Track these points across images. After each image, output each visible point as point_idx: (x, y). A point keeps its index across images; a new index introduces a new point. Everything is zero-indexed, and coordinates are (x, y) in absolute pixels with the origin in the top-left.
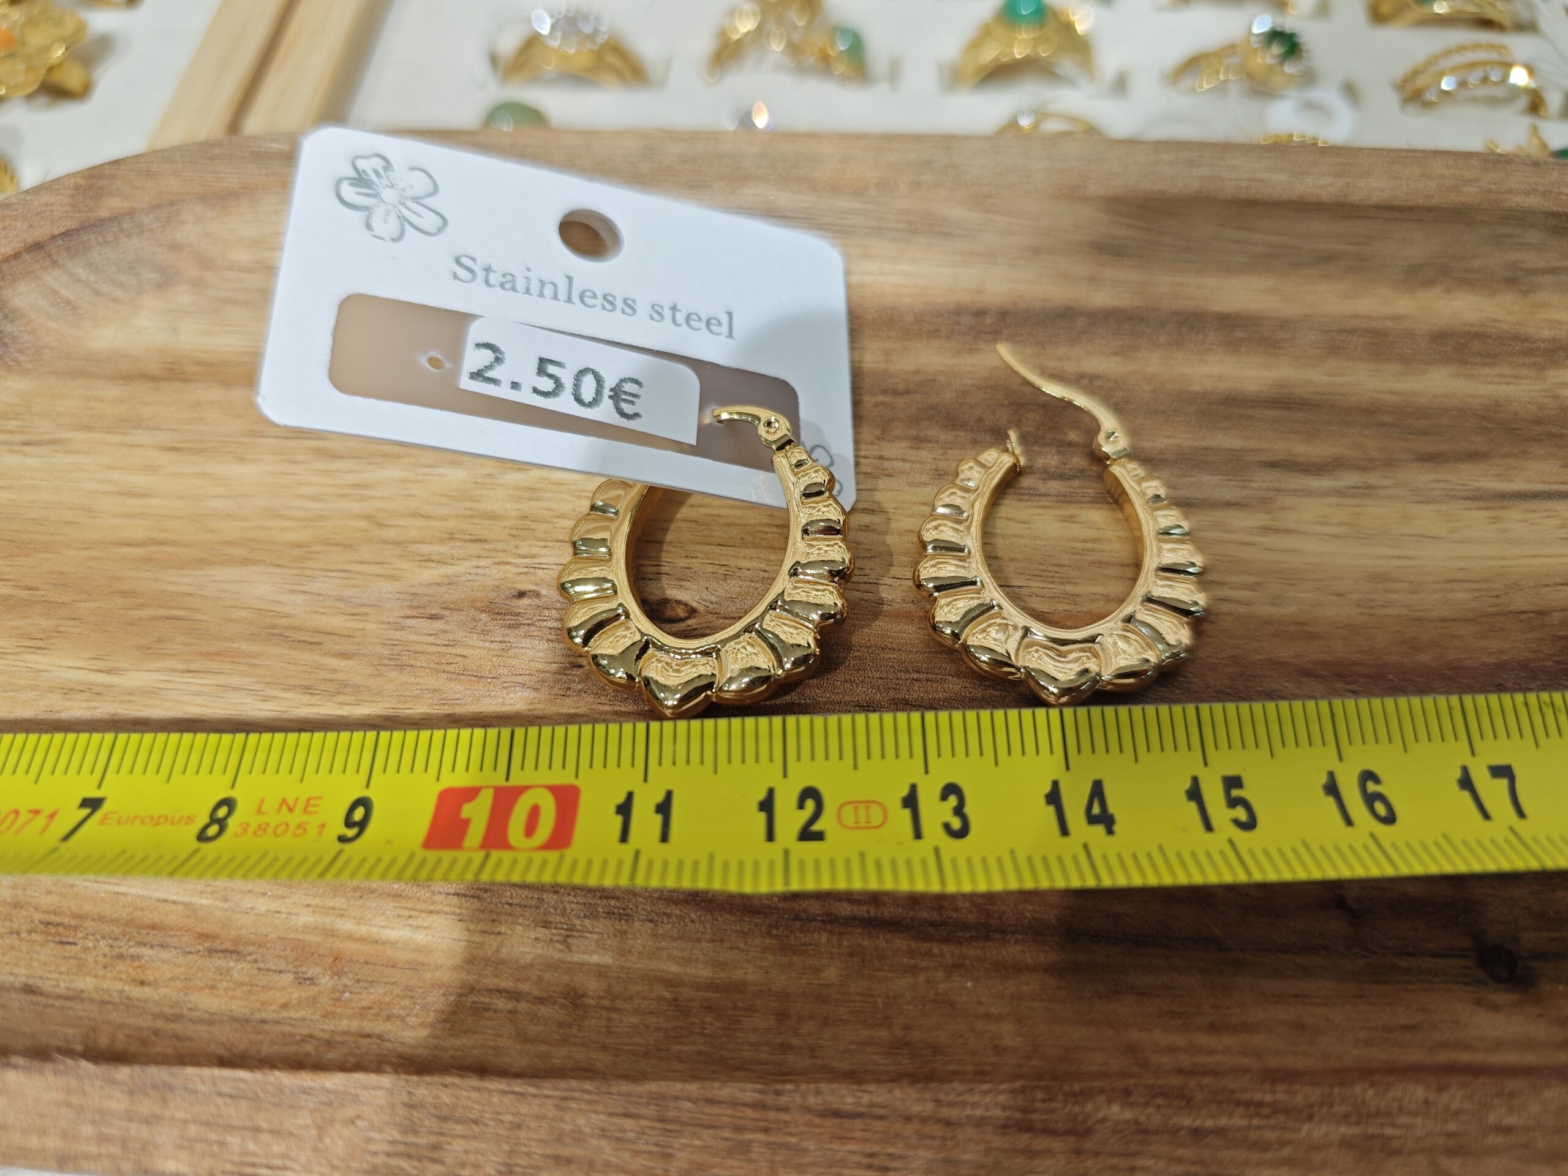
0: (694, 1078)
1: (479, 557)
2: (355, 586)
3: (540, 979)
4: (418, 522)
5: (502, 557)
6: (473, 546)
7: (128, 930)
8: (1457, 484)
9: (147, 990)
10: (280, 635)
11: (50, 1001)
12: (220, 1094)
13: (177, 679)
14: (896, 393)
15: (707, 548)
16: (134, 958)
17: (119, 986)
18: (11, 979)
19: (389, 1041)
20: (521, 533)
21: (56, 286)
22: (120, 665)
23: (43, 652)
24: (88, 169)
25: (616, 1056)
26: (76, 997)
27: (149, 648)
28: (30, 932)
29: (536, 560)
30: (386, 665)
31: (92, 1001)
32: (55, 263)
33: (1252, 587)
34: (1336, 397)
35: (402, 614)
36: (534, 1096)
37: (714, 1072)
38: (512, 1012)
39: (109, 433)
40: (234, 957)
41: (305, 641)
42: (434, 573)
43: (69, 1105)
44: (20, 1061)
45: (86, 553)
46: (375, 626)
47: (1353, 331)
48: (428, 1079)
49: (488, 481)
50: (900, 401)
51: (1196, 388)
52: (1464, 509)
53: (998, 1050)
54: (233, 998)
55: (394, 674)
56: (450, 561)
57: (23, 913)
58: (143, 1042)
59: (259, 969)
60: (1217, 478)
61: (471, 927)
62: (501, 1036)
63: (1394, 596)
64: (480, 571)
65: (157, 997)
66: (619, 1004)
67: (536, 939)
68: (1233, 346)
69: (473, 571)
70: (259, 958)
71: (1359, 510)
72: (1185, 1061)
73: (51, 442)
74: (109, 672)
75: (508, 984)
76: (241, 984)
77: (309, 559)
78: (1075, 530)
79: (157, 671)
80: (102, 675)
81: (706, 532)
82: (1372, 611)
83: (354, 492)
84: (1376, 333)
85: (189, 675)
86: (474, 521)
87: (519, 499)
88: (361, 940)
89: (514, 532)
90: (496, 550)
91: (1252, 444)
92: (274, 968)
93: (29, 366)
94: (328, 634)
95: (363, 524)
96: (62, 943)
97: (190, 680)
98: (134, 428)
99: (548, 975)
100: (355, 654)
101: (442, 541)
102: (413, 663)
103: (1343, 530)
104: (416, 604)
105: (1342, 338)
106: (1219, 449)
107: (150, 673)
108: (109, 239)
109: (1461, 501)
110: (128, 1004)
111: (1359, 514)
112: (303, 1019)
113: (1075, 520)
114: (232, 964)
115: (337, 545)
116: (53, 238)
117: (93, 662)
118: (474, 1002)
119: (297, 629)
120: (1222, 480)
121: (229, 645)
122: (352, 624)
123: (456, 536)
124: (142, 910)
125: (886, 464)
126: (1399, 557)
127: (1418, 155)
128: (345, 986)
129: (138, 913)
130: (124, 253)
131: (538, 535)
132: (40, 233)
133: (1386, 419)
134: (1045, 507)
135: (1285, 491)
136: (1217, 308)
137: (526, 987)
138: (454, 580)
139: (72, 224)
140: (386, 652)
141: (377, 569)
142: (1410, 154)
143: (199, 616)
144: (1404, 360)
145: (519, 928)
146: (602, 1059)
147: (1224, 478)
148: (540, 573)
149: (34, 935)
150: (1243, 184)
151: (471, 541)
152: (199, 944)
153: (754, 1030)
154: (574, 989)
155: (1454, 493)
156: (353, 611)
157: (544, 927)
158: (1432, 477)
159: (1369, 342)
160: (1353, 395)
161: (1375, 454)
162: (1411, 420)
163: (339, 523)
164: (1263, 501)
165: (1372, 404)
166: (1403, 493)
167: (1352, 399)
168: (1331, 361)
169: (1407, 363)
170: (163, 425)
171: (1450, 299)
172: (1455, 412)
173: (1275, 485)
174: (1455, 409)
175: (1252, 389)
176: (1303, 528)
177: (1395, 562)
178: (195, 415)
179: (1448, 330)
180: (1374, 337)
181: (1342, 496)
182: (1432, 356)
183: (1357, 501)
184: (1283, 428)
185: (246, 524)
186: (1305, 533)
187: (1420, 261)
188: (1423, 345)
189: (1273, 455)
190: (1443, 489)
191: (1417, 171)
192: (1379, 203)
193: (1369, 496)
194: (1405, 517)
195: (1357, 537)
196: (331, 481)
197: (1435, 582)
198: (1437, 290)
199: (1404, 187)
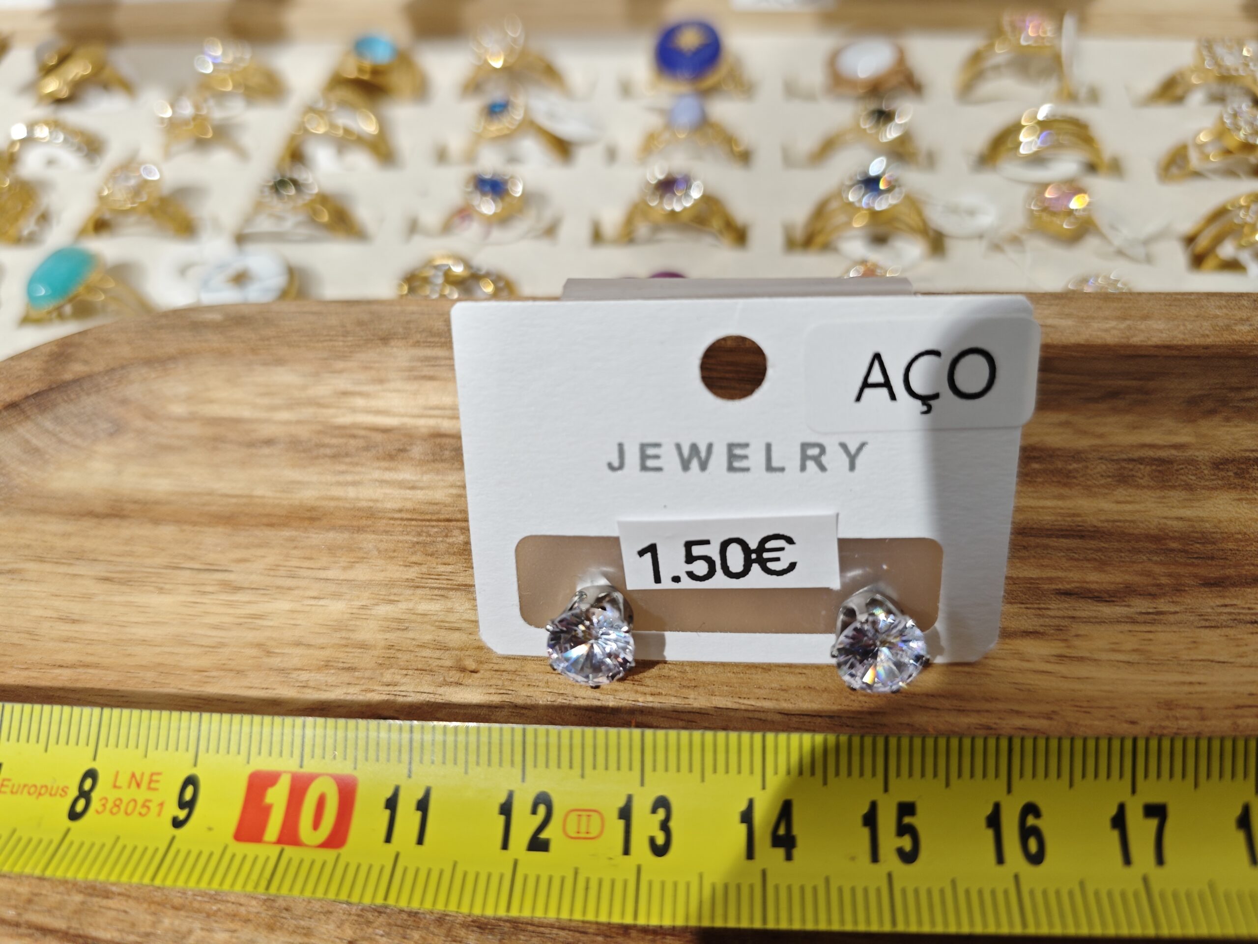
1: (349, 684)
4: (301, 650)
8: (1244, 608)
20: (387, 662)
21: (28, 436)
24: (60, 338)
29: (396, 688)
32: (27, 418)
33: (1048, 717)
34: (1127, 524)
39: (57, 563)
47: (1141, 461)
49: (362, 612)
52: (1252, 633)
56: (325, 688)
60: (1016, 606)
71: (1151, 636)
73: (10, 572)
77: (207, 682)
84: (1162, 461)
86: (347, 650)
87: (388, 629)
89: (381, 661)
91: (1049, 573)
95: (254, 652)
98: (78, 559)
101: (319, 669)
103: (1134, 657)
105: (1131, 466)
106: (1018, 578)
108: (73, 396)
109: (1248, 625)
111: (1150, 640)
115: (231, 670)
116: (27, 397)
120: (1020, 608)
123: (331, 664)
126: (1191, 683)
127: (1193, 297)
130: (84, 408)
131: (402, 663)
132: (17, 394)
133: (1174, 545)
135: (1080, 618)
139: (43, 386)
142: (1185, 297)
144: (1189, 488)
147: (1023, 606)
155: (1242, 617)
158: (1220, 602)
159: (1156, 471)
160: (1142, 522)
161: (1164, 580)
162: (1198, 546)
163: (234, 650)
164: (1059, 629)
165: (1160, 530)
166: (1192, 618)
167: (1141, 525)
168: (1120, 490)
169: (1191, 489)
170: (101, 558)
171: (1230, 426)
172: (1240, 536)
173: (1071, 613)
174: (1239, 533)
175: (1048, 518)
176: (1096, 656)
177: (1186, 688)
178: (128, 548)
179: (1229, 456)
180: (1159, 466)
181: (1134, 622)
182: (1215, 482)
183: (1148, 629)
184: (1076, 556)
185: (158, 650)
186: (1100, 660)
187: (1200, 392)
188: (1206, 472)
189: (1068, 583)
190: (1230, 614)
191: (1192, 312)
192: (1159, 343)
193: (1160, 622)
194: (1194, 642)
195: (1148, 664)
196: (231, 611)
197: (1226, 708)
198: (1217, 419)
199: (1182, 328)
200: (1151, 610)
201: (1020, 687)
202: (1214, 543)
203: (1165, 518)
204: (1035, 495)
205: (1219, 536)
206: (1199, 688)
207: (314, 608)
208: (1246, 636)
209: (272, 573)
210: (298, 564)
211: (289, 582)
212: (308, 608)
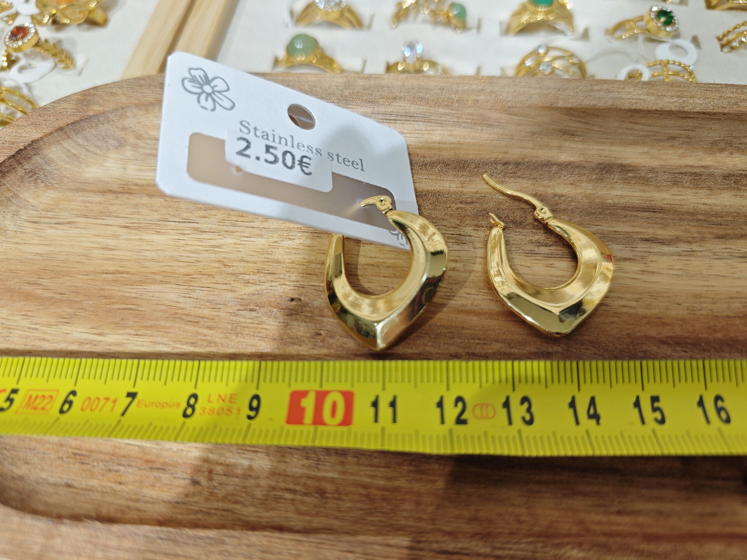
0: (379, 534)
1: (272, 281)
2: (214, 295)
3: (305, 485)
4: (243, 264)
5: (282, 281)
6: (268, 276)
7: (113, 458)
8: (735, 250)
9: (123, 487)
10: (179, 318)
11: (79, 491)
12: (161, 539)
13: (132, 339)
14: (467, 203)
15: (378, 278)
16: (116, 471)
17: (110, 484)
18: (60, 480)
19: (236, 513)
20: (291, 270)
21: (69, 148)
22: (105, 331)
23: (69, 324)
24: (83, 91)
25: (342, 522)
26: (91, 489)
27: (118, 324)
28: (67, 458)
29: (298, 283)
30: (229, 333)
31: (97, 491)
32: (68, 137)
33: (637, 300)
34: (678, 206)
35: (236, 309)
36: (306, 542)
37: (389, 531)
38: (293, 500)
39: (95, 218)
40: (162, 471)
41: (191, 321)
42: (251, 289)
43: (91, 542)
44: (67, 521)
45: (86, 277)
46: (224, 314)
47: (685, 173)
48: (256, 533)
49: (275, 244)
50: (468, 207)
51: (610, 201)
52: (739, 262)
53: (520, 522)
54: (163, 491)
55: (233, 337)
56: (258, 283)
57: (64, 449)
58: (123, 512)
59: (174, 478)
60: (621, 246)
61: (273, 459)
62: (287, 511)
63: (705, 305)
64: (272, 288)
65: (128, 490)
66: (343, 497)
67: (303, 465)
68: (626, 181)
69: (269, 288)
70: (174, 472)
71: (688, 262)
72: (607, 529)
73: (68, 223)
74: (100, 334)
75: (291, 486)
76: (166, 484)
77: (192, 281)
78: (553, 271)
79: (122, 334)
80: (96, 336)
81: (378, 271)
82: (695, 312)
83: (212, 249)
84: (696, 174)
85: (137, 336)
86: (269, 264)
87: (290, 253)
88: (221, 464)
89: (288, 270)
90: (279, 278)
91: (638, 229)
92: (181, 477)
93: (56, 186)
94: (202, 318)
95: (217, 265)
96: (83, 463)
97: (138, 339)
98: (107, 216)
99: (310, 482)
100: (215, 328)
101: (254, 274)
102: (242, 332)
103: (680, 273)
104: (243, 304)
105: (680, 177)
106: (621, 232)
107: (118, 336)
108: (93, 125)
109: (738, 258)
110: (115, 493)
111: (688, 264)
112: (196, 502)
113: (553, 266)
114: (161, 475)
115: (205, 275)
116: (68, 125)
117: (92, 330)
118: (275, 495)
119: (188, 315)
121: (156, 323)
122: (213, 313)
123: (261, 271)
124: (119, 448)
125: (463, 238)
126: (708, 286)
127: (719, 86)
128: (214, 486)
129: (117, 450)
130: (100, 131)
131: (299, 271)
132: (62, 123)
133: (701, 217)
134: (538, 260)
135: (653, 252)
136: (619, 162)
137: (298, 488)
138: (260, 292)
139: (76, 118)
140: (229, 327)
141: (224, 287)
142: (715, 86)
143: (140, 309)
144: (710, 188)
145: (295, 459)
146: (335, 524)
147: (624, 246)
148: (300, 289)
149: (70, 460)
150: (634, 101)
151: (268, 273)
152: (146, 465)
153: (405, 510)
154: (321, 489)
155: (734, 254)
156: (213, 307)
157: (306, 459)
158: (724, 246)
159: (694, 179)
160: (685, 205)
161: (696, 235)
162: (713, 218)
163: (205, 264)
164: (642, 257)
165: (695, 210)
166: (709, 254)
167: (685, 207)
168: (675, 188)
169: (711, 189)
170: (121, 215)
171: (733, 157)
172: (735, 214)
173: (648, 250)
174: (735, 212)
175: (637, 202)
176: (661, 271)
177: (706, 288)
178: (135, 210)
179: (732, 173)
180: (696, 177)
181: (680, 255)
182: (724, 186)
183: (687, 258)
184: (651, 222)
185: (162, 264)
186: (662, 274)
187: (719, 138)
188: (719, 181)
189: (647, 235)
190: (729, 252)
191: (718, 95)
192: (700, 111)
193: (693, 255)
194: (710, 266)
195: (687, 276)
196: (201, 244)
197: (725, 298)
198: (727, 153)
199: (712, 103)
200: (689, 250)
201: (622, 285)
202: (722, 217)
203: (698, 204)
204: (630, 190)
205: (725, 213)
206: (711, 289)
207: (247, 242)
208: (736, 264)
209: (221, 224)
210: (235, 220)
211: (232, 229)
212: (245, 242)
